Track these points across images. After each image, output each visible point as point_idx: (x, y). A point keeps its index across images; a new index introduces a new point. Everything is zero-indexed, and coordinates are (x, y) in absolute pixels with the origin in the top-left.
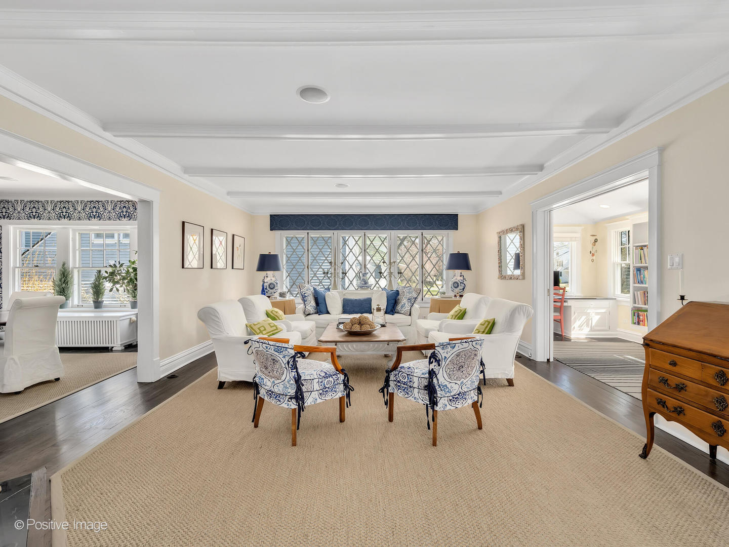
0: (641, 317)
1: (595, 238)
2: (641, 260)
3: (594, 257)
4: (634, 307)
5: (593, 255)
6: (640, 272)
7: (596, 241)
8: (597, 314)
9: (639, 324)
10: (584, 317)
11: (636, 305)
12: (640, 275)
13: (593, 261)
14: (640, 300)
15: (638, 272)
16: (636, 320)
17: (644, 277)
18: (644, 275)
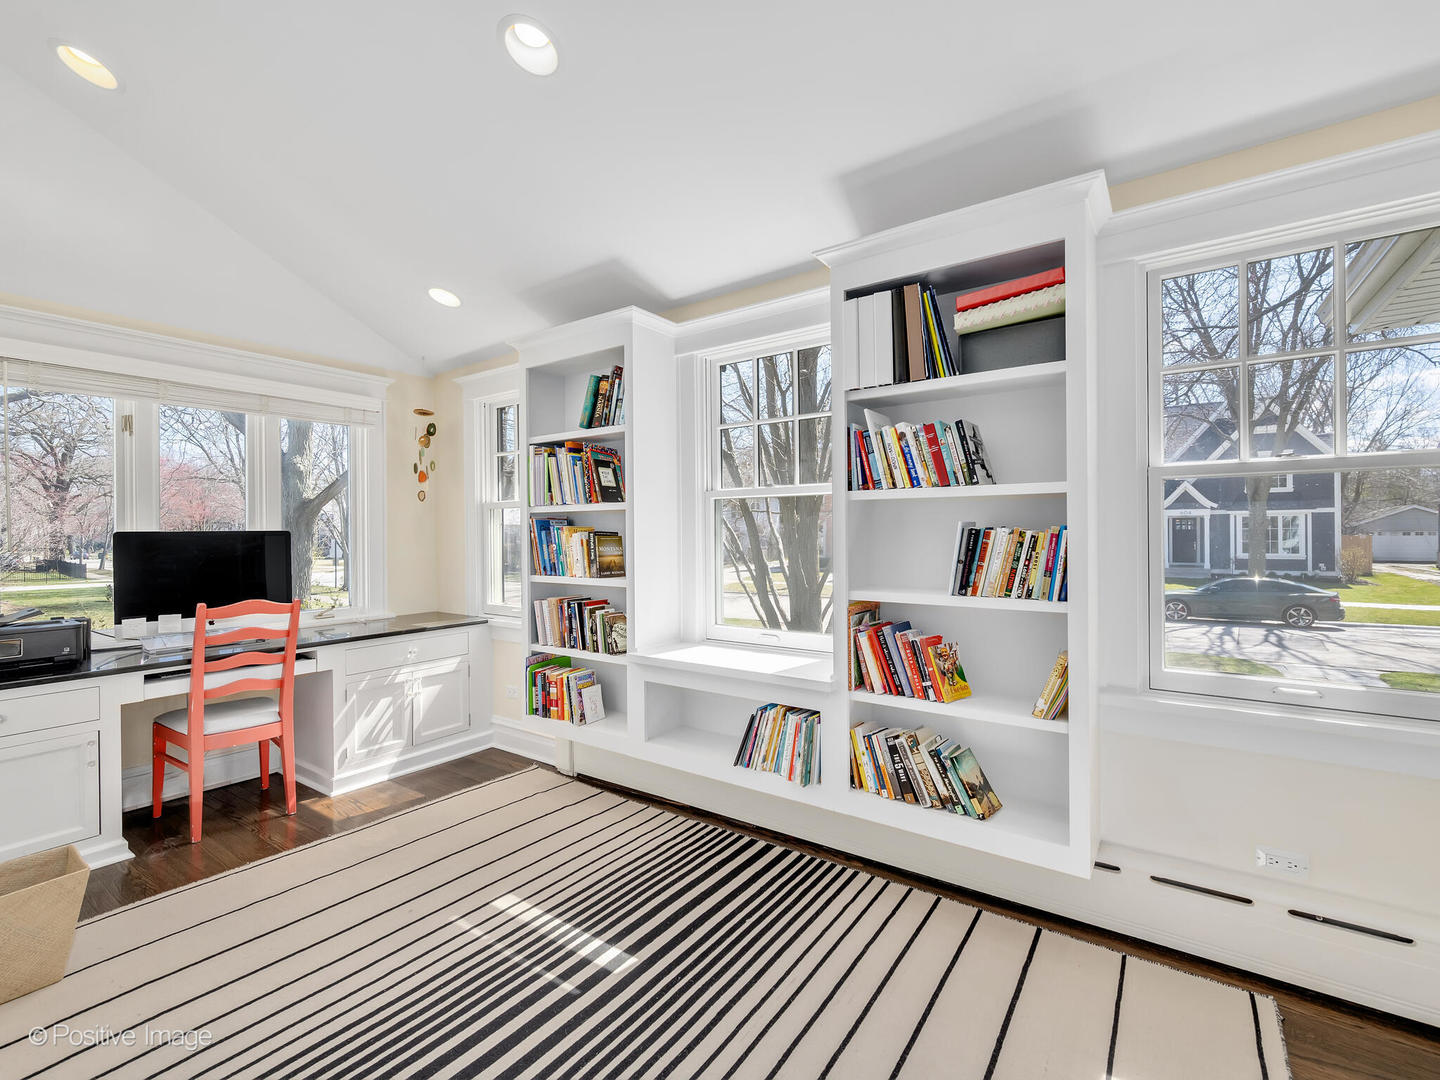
0: (553, 690)
1: (428, 420)
2: (550, 491)
3: (425, 486)
4: (534, 654)
5: (423, 477)
6: (548, 534)
7: (431, 431)
8: (429, 681)
9: (546, 713)
10: (384, 702)
11: (538, 648)
12: (549, 543)
13: (422, 496)
14: (548, 632)
15: (543, 533)
16: (539, 703)
17: (559, 552)
18: (559, 546)
